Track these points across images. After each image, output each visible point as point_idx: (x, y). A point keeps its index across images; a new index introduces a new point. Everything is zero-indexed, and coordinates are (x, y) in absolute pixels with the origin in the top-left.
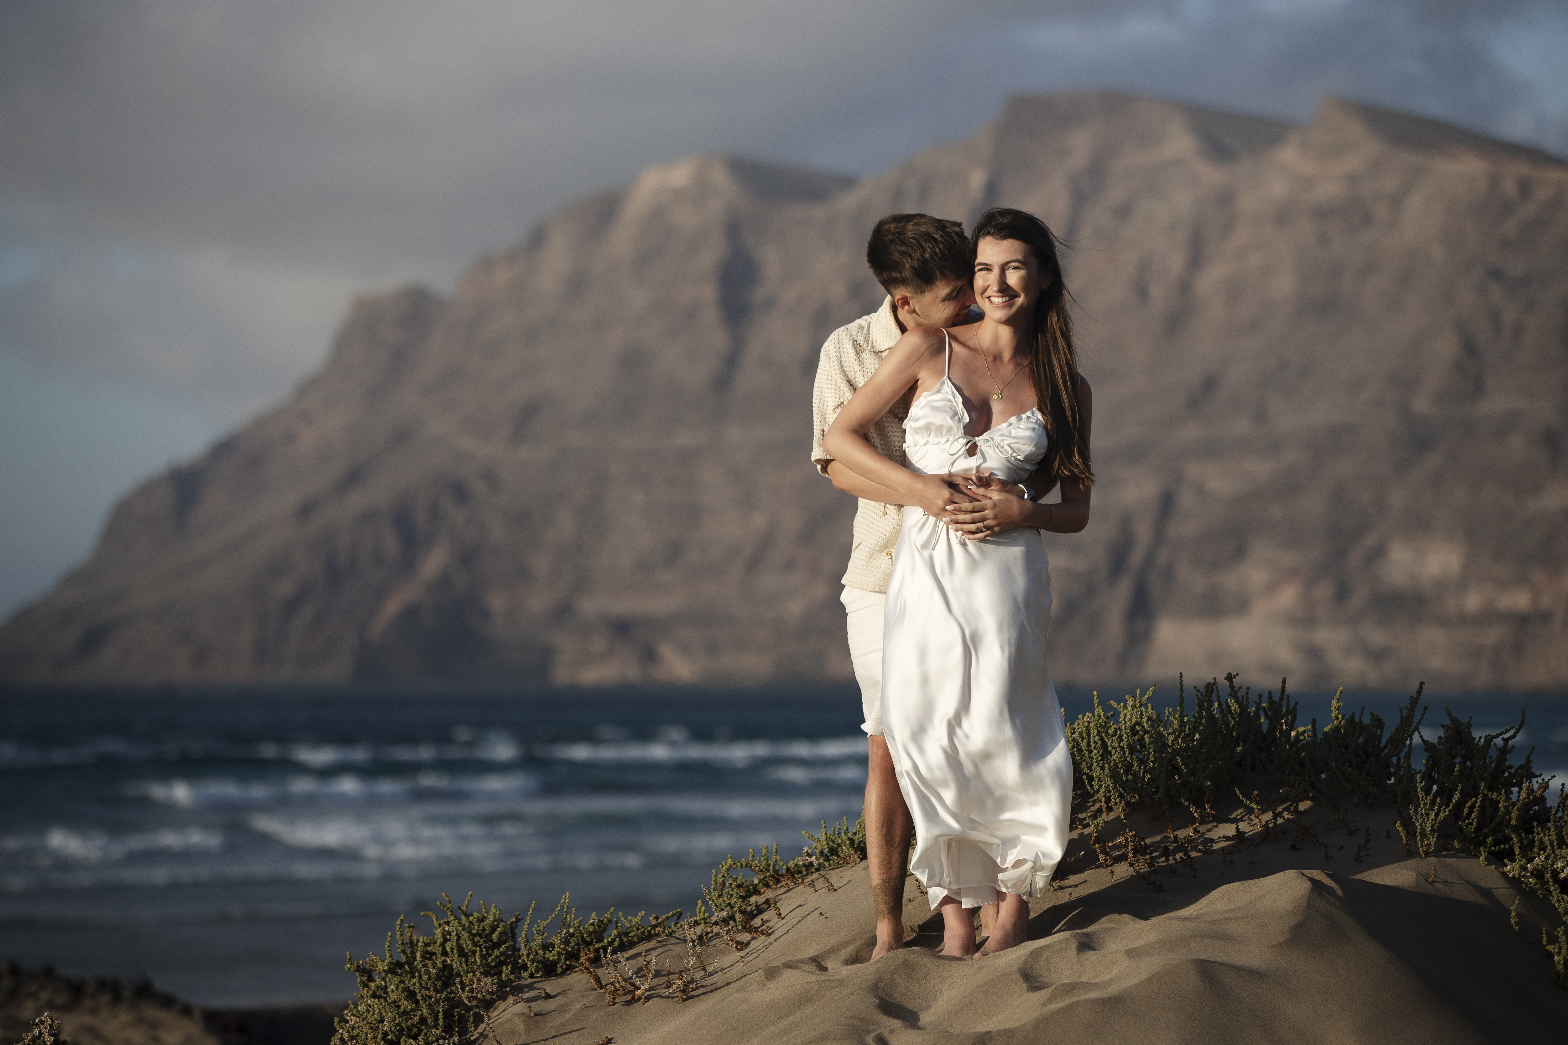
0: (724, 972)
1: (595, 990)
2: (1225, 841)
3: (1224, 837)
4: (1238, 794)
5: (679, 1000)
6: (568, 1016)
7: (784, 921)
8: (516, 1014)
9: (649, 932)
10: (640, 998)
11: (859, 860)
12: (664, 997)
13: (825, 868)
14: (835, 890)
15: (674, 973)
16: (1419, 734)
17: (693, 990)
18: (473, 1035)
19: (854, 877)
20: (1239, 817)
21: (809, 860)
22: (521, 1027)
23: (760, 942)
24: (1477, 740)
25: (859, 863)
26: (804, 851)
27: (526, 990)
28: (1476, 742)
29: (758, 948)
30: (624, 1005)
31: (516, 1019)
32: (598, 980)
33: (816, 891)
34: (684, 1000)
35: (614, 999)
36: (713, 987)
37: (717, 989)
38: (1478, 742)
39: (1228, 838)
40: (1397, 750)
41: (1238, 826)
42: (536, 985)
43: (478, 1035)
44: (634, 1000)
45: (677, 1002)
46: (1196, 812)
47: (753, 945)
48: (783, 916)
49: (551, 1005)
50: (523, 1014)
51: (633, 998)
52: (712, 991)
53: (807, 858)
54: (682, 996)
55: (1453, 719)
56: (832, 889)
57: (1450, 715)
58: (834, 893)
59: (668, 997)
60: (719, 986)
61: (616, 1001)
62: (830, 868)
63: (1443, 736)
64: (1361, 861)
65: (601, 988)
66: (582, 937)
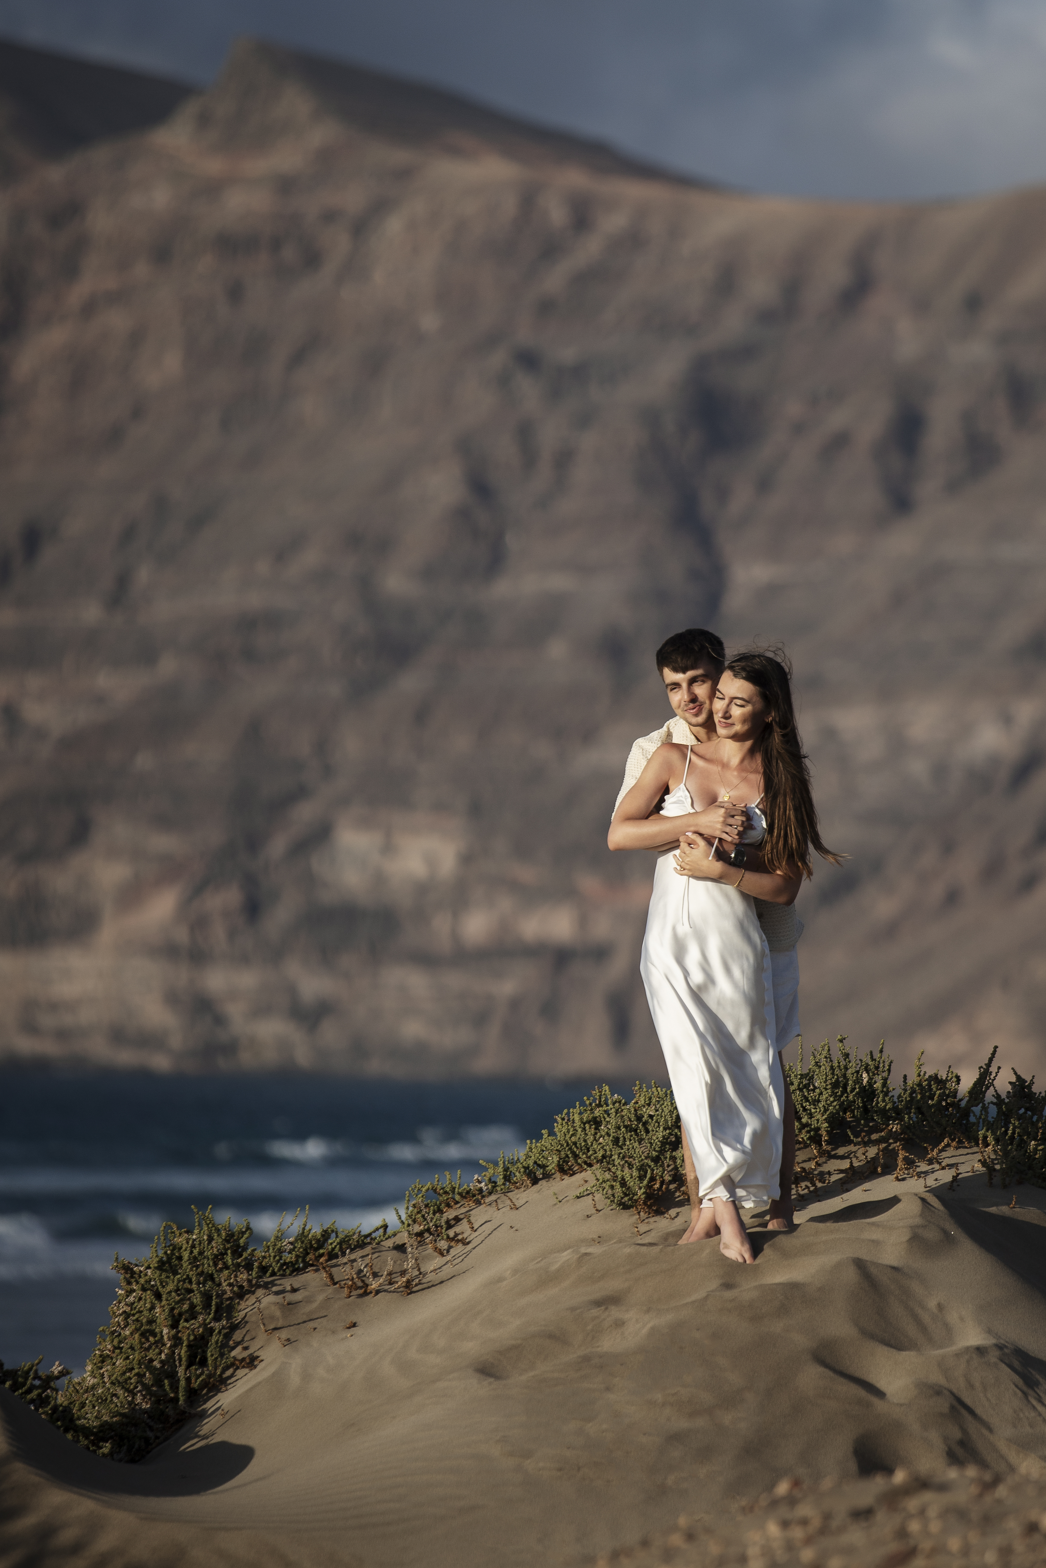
0: (436, 1272)
1: (329, 1286)
2: (837, 1174)
3: (838, 1170)
4: (850, 1135)
5: (404, 1294)
6: (314, 1305)
7: (477, 1233)
8: (271, 1303)
9: (363, 1241)
10: (371, 1292)
11: (530, 1185)
12: (390, 1292)
13: (497, 1192)
14: (517, 1209)
15: (396, 1273)
16: (994, 1089)
17: (416, 1285)
18: (236, 1320)
19: (530, 1198)
20: (846, 1155)
21: (479, 1186)
22: (278, 1313)
23: (458, 1249)
24: (1037, 1095)
25: (531, 1187)
26: (475, 1179)
27: (270, 1286)
28: (1036, 1096)
29: (460, 1254)
30: (357, 1298)
31: (273, 1308)
32: (331, 1277)
33: (499, 1210)
34: (409, 1294)
35: (350, 1292)
36: (430, 1284)
37: (433, 1286)
38: (1038, 1096)
39: (841, 1171)
40: (976, 1102)
41: (852, 1161)
42: (276, 1282)
43: (240, 1320)
44: (366, 1294)
45: (402, 1295)
46: (815, 1149)
47: (453, 1252)
48: (475, 1229)
49: (298, 1296)
50: (278, 1303)
51: (365, 1291)
52: (429, 1287)
53: (477, 1184)
54: (406, 1291)
55: (1019, 1077)
56: (515, 1208)
57: (1015, 1073)
58: (517, 1211)
59: (394, 1292)
60: (435, 1284)
61: (351, 1294)
62: (502, 1192)
63: (1011, 1091)
64: (954, 1190)
65: (335, 1284)
66: (311, 1243)
